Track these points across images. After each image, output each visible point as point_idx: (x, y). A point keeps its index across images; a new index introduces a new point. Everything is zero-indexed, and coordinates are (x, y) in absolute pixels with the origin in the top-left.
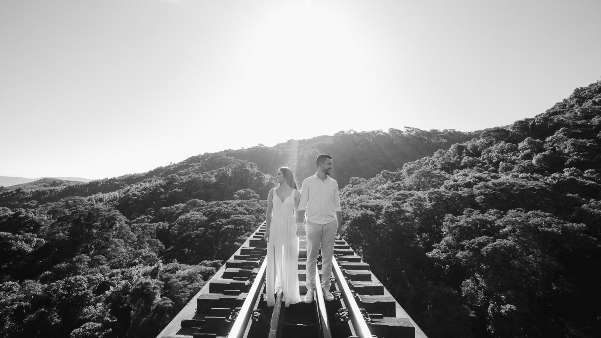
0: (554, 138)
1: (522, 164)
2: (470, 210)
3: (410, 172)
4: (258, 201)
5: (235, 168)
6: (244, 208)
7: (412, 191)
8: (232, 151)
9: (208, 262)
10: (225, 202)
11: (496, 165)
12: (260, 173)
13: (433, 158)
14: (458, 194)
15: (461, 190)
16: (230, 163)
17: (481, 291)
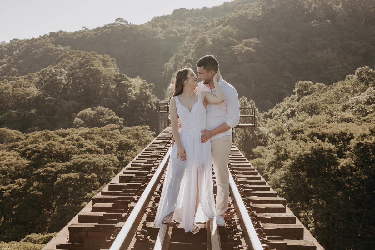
4: (120, 129)
5: (72, 68)
6: (95, 142)
8: (65, 34)
9: (36, 235)
10: (59, 131)
12: (121, 76)
16: (61, 58)
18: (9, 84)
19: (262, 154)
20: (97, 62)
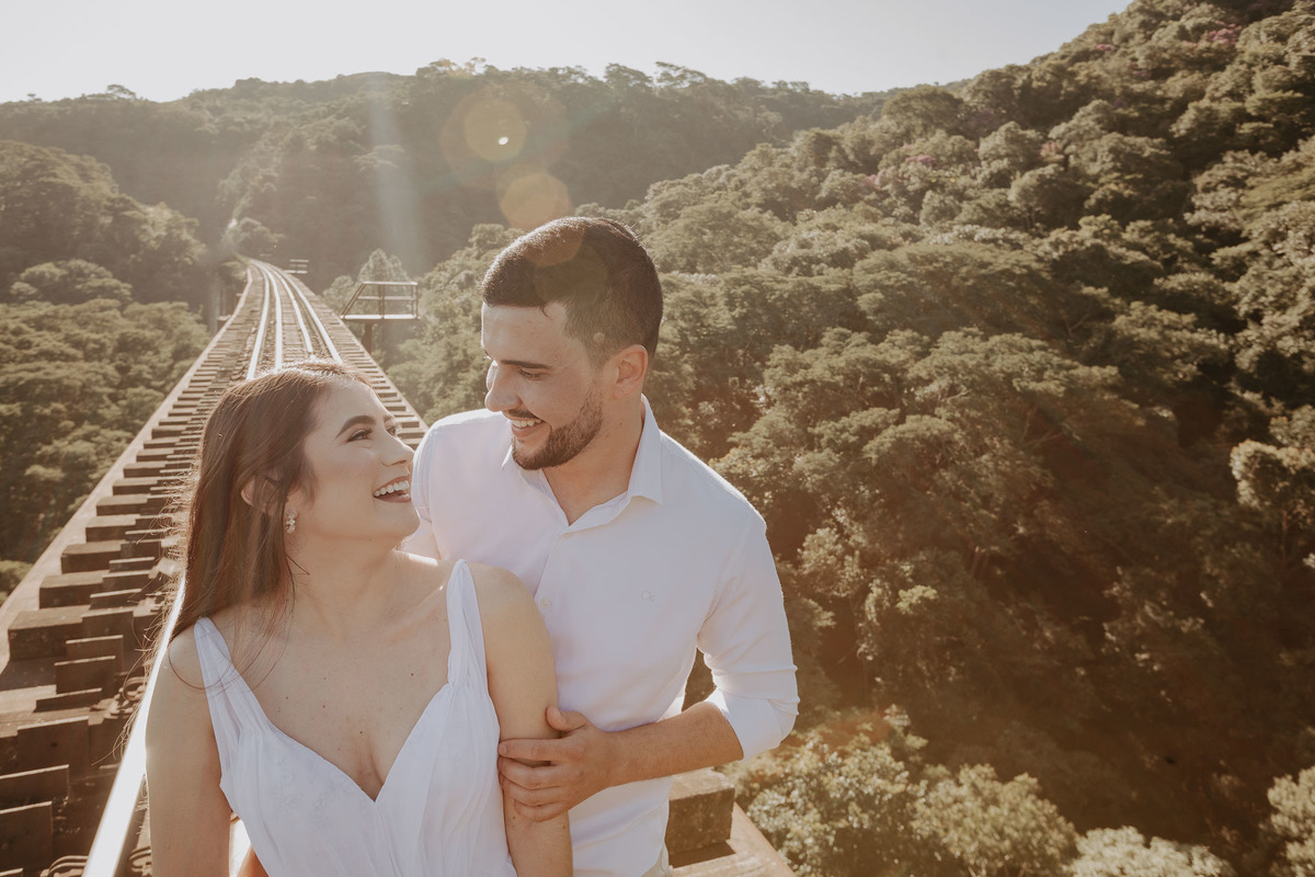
0: (1070, 130)
1: (981, 201)
2: (842, 334)
3: (668, 211)
4: (121, 309)
6: (61, 336)
7: (675, 273)
11: (915, 201)
12: (122, 200)
13: (741, 171)
14: (812, 287)
15: (820, 273)
17: (853, 555)
19: (415, 353)
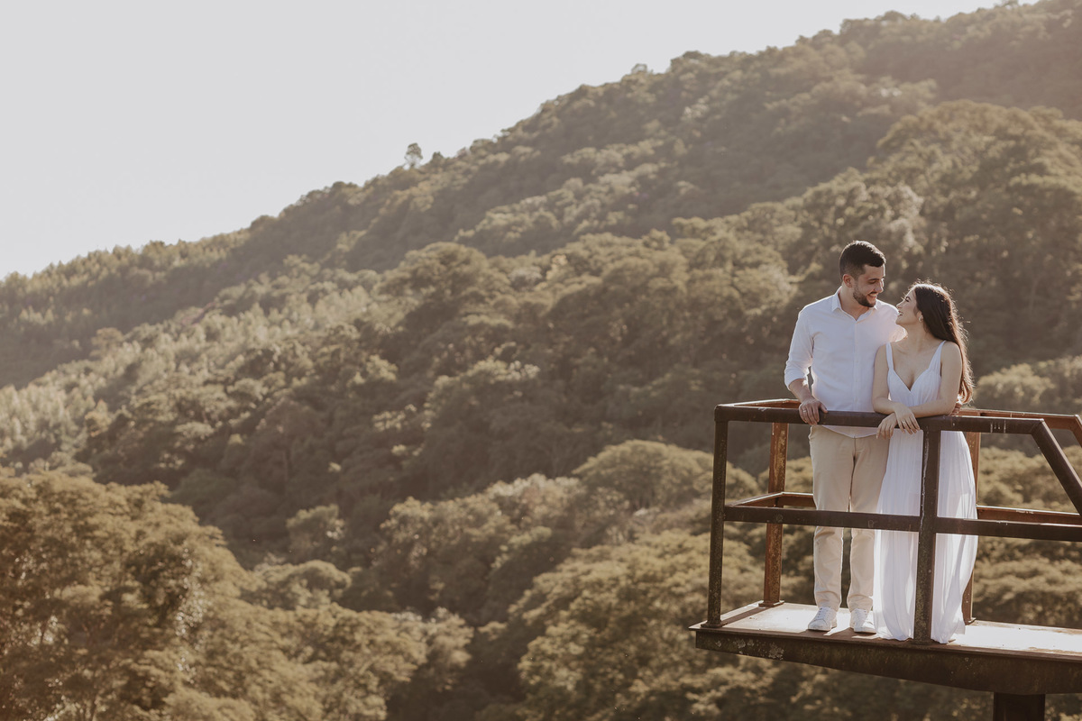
18: (673, 254)
20: (1060, 156)
